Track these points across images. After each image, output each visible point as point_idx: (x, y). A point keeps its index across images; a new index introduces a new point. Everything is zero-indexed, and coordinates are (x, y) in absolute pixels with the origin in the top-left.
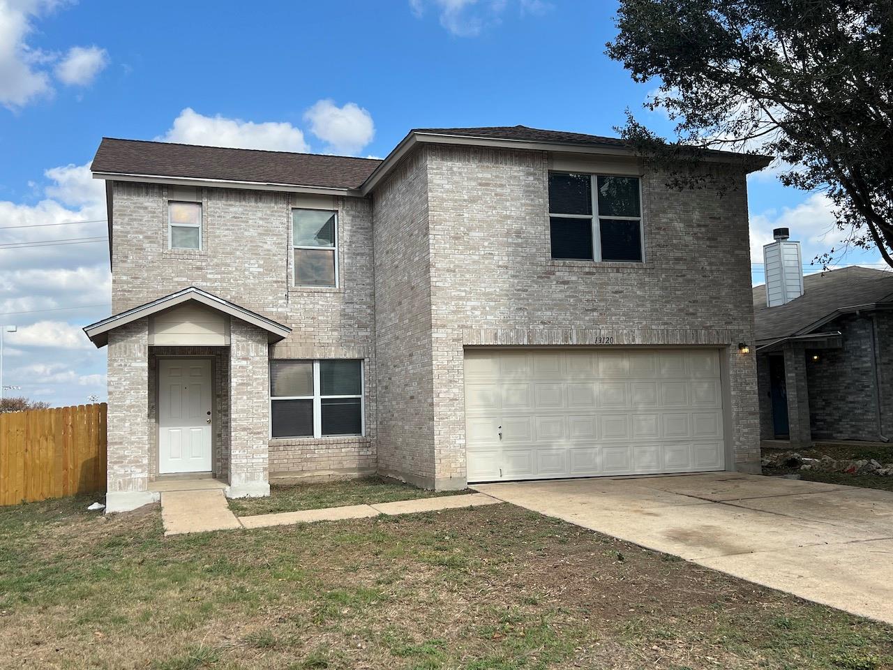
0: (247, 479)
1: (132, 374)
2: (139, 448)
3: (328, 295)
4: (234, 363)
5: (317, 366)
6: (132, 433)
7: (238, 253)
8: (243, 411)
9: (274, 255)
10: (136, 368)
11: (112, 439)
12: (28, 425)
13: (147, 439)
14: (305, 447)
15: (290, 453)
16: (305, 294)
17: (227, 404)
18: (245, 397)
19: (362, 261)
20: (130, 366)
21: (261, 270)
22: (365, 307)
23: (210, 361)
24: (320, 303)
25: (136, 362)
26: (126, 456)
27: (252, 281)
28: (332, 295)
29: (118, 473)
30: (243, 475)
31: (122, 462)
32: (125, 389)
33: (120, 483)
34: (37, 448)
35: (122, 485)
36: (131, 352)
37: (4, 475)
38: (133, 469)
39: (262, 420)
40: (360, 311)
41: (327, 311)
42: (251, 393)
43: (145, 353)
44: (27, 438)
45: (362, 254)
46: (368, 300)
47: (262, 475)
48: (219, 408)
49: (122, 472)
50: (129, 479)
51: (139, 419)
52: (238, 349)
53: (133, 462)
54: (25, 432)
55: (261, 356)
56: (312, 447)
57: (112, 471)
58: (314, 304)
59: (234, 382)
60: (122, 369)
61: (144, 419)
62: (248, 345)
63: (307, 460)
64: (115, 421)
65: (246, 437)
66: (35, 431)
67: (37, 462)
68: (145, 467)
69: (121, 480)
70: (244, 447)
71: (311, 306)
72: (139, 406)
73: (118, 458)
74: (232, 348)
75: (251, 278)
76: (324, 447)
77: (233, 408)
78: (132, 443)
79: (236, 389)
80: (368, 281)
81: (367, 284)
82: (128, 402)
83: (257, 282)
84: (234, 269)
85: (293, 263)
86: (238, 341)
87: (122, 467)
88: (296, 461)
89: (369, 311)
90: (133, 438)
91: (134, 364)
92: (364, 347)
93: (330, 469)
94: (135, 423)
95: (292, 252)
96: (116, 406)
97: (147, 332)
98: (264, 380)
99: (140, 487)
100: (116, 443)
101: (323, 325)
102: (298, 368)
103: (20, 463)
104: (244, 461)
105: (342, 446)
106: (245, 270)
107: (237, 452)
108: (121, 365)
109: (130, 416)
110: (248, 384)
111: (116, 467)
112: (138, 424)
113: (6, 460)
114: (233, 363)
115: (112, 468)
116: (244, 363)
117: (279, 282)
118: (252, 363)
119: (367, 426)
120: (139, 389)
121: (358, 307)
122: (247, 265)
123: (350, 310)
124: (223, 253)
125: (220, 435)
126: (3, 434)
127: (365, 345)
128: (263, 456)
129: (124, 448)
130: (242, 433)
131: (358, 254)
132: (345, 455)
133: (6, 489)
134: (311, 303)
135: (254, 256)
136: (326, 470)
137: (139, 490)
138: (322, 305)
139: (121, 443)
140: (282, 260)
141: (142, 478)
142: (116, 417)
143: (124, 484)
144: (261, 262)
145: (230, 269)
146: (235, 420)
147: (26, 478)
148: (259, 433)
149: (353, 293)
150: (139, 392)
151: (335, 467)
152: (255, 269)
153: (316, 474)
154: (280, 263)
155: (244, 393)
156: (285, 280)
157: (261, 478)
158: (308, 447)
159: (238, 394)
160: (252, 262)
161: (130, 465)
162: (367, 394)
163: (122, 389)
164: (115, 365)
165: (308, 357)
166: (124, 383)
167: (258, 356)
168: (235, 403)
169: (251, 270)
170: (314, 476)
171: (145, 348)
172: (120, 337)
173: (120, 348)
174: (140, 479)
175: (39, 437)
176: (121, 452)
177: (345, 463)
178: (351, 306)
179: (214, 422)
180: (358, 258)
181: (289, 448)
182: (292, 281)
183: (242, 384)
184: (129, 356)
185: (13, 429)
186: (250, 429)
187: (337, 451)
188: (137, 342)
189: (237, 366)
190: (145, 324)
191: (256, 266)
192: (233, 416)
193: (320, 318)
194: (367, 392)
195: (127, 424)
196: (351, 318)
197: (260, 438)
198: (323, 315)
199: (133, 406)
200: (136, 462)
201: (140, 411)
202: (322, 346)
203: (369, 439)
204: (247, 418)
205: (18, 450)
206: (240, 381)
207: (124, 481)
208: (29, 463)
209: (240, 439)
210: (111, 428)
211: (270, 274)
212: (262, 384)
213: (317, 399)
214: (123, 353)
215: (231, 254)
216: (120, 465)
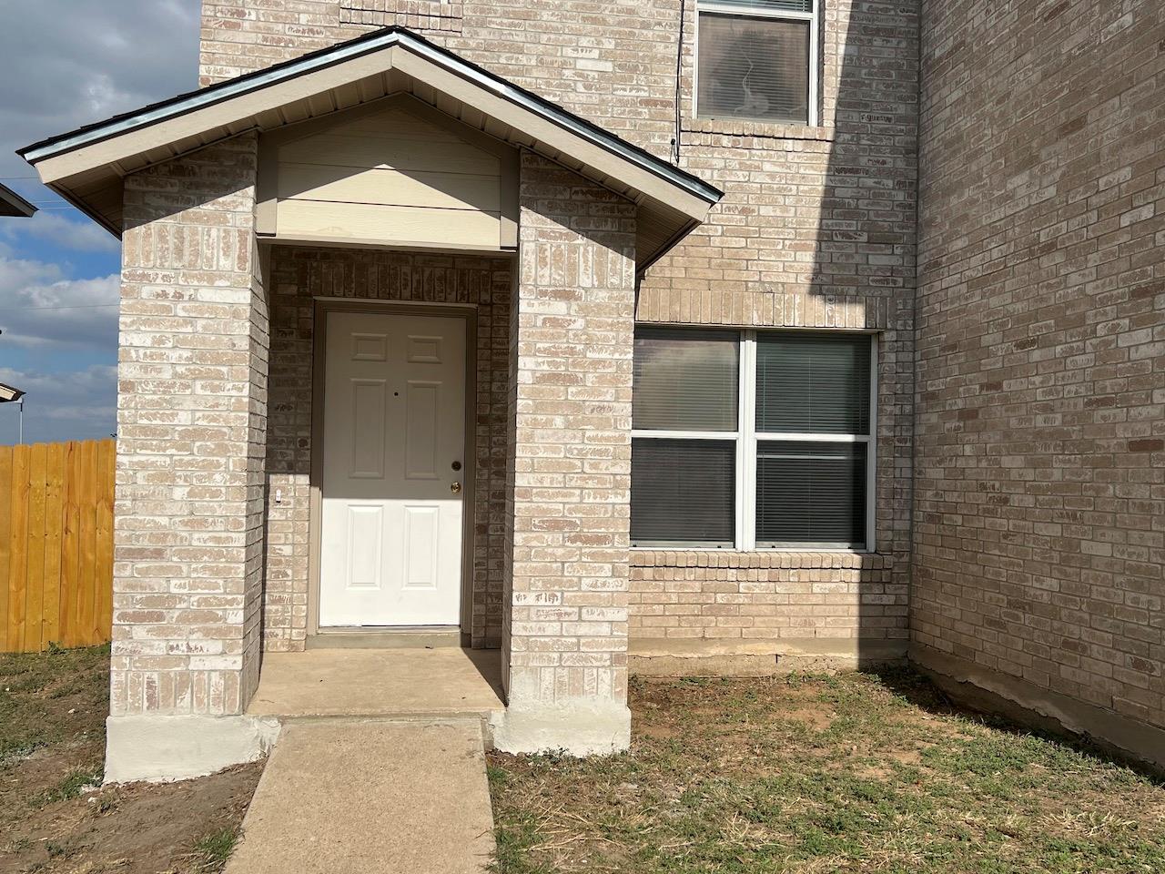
0: (559, 688)
1: (200, 323)
2: (217, 572)
3: (789, 145)
4: (529, 306)
5: (749, 349)
6: (195, 523)
7: (546, 15)
8: (552, 466)
9: (645, 26)
10: (213, 308)
11: (129, 538)
12: (71, 474)
13: (243, 542)
14: (711, 574)
15: (671, 587)
16: (725, 141)
17: (505, 444)
18: (559, 421)
19: (886, 51)
20: (191, 299)
21: (608, 66)
22: (890, 183)
23: (462, 322)
24: (767, 167)
25: (212, 286)
26: (173, 597)
27: (584, 100)
28: (799, 145)
29: (147, 651)
30: (548, 676)
31: (160, 617)
32: (175, 375)
33: (150, 684)
34: (90, 526)
35: (159, 693)
36: (197, 254)
37: (17, 585)
38: (195, 641)
39: (612, 499)
40: (877, 196)
41: (783, 192)
42: (577, 407)
43: (242, 259)
44: (69, 503)
45: (889, 33)
46: (901, 164)
47: (606, 677)
48: (484, 453)
49: (159, 648)
50: (181, 674)
51: (217, 477)
52: (542, 261)
53: (195, 619)
54: (65, 489)
55: (614, 288)
56: (732, 575)
57: (128, 645)
58: (749, 169)
59: (528, 368)
60: (168, 309)
61: (234, 477)
62: (574, 249)
63: (716, 610)
64: (140, 481)
65: (560, 551)
66: (87, 491)
67: (90, 557)
68: (233, 636)
69: (155, 677)
70: (553, 583)
71: (741, 176)
72: (221, 434)
73: (149, 601)
74: (523, 257)
75: (580, 88)
76: (764, 575)
77: (523, 453)
78: (194, 555)
79: (533, 394)
80: (902, 110)
81: (900, 119)
82: (184, 418)
83: (595, 99)
84: (533, 62)
85: (695, 50)
86: (542, 234)
87: (161, 632)
88: (688, 610)
89: (900, 196)
90: (198, 539)
91: (206, 294)
92: (883, 298)
93: (779, 640)
94: (207, 489)
95: (694, 20)
96: (145, 430)
97: (251, 190)
98: (619, 367)
99: (218, 700)
100: (140, 554)
101: (770, 232)
102: (695, 352)
103: (53, 560)
104: (553, 628)
105: (815, 575)
106: (563, 66)
107: (531, 600)
108: (164, 295)
109: (190, 464)
110: (571, 380)
111: (140, 632)
112: (215, 494)
113: (21, 550)
114: (523, 307)
115: (127, 636)
116: (559, 308)
117: (655, 103)
118: (585, 311)
119: (886, 524)
120: (220, 376)
121: (870, 182)
122: (569, 52)
123: (850, 193)
124: (506, 14)
125: (483, 529)
126: (16, 492)
127: (886, 292)
128: (611, 614)
129: (169, 569)
130: (548, 537)
131: (877, 31)
132: (819, 600)
133: (22, 615)
134: (743, 167)
135: (589, 27)
136: (768, 641)
137: (214, 711)
138: (772, 175)
139: (158, 554)
140: (665, 39)
141: (223, 673)
142: (144, 466)
143: (166, 687)
144: (609, 44)
145: (524, 60)
146: (527, 493)
147: (64, 590)
148: (600, 540)
149: (858, 144)
150: (219, 388)
151: (795, 633)
152: (590, 64)
153: (740, 649)
154: (660, 48)
155: (556, 407)
156: (671, 97)
157: (605, 688)
158: (720, 574)
159: (538, 408)
160: (584, 42)
161: (186, 628)
162: (885, 433)
163: (167, 375)
164: (144, 295)
165: (727, 321)
166: (174, 356)
167: (601, 287)
168: (530, 438)
169: (580, 64)
170: (735, 657)
171: (243, 242)
172: (162, 202)
173: (162, 238)
174: (215, 677)
175: (94, 502)
176: (158, 585)
177: (820, 624)
178: (851, 179)
179: (467, 492)
180: (878, 42)
181: (669, 574)
182: (692, 101)
183: (553, 378)
184: (192, 265)
185: (38, 482)
186: (572, 524)
187: (799, 589)
188: (220, 219)
189: (536, 315)
190: (246, 164)
191: (596, 54)
192: (521, 481)
193: (763, 211)
194: (888, 427)
195: (179, 493)
196: (851, 214)
197: (605, 557)
198: (773, 204)
199: (198, 433)
200: (205, 618)
201: (223, 449)
202: (767, 290)
203: (889, 560)
204: (565, 490)
205: (49, 529)
206: (545, 367)
207: (165, 678)
208: (73, 559)
209: (542, 554)
210: (128, 503)
211: (631, 79)
212: (615, 380)
213: (747, 439)
214: (171, 256)
215: (527, 17)
216: (155, 624)
